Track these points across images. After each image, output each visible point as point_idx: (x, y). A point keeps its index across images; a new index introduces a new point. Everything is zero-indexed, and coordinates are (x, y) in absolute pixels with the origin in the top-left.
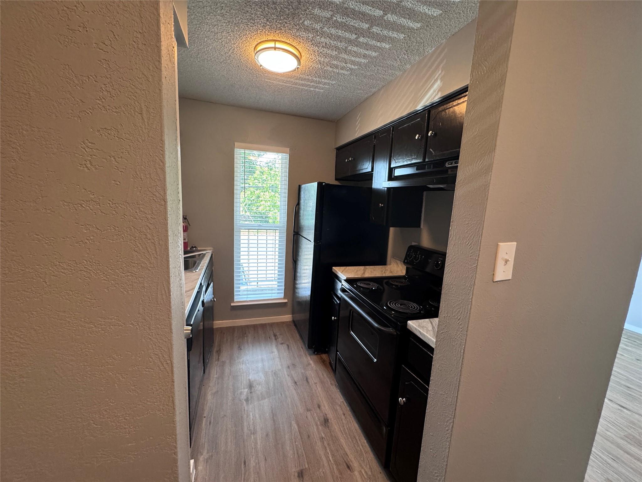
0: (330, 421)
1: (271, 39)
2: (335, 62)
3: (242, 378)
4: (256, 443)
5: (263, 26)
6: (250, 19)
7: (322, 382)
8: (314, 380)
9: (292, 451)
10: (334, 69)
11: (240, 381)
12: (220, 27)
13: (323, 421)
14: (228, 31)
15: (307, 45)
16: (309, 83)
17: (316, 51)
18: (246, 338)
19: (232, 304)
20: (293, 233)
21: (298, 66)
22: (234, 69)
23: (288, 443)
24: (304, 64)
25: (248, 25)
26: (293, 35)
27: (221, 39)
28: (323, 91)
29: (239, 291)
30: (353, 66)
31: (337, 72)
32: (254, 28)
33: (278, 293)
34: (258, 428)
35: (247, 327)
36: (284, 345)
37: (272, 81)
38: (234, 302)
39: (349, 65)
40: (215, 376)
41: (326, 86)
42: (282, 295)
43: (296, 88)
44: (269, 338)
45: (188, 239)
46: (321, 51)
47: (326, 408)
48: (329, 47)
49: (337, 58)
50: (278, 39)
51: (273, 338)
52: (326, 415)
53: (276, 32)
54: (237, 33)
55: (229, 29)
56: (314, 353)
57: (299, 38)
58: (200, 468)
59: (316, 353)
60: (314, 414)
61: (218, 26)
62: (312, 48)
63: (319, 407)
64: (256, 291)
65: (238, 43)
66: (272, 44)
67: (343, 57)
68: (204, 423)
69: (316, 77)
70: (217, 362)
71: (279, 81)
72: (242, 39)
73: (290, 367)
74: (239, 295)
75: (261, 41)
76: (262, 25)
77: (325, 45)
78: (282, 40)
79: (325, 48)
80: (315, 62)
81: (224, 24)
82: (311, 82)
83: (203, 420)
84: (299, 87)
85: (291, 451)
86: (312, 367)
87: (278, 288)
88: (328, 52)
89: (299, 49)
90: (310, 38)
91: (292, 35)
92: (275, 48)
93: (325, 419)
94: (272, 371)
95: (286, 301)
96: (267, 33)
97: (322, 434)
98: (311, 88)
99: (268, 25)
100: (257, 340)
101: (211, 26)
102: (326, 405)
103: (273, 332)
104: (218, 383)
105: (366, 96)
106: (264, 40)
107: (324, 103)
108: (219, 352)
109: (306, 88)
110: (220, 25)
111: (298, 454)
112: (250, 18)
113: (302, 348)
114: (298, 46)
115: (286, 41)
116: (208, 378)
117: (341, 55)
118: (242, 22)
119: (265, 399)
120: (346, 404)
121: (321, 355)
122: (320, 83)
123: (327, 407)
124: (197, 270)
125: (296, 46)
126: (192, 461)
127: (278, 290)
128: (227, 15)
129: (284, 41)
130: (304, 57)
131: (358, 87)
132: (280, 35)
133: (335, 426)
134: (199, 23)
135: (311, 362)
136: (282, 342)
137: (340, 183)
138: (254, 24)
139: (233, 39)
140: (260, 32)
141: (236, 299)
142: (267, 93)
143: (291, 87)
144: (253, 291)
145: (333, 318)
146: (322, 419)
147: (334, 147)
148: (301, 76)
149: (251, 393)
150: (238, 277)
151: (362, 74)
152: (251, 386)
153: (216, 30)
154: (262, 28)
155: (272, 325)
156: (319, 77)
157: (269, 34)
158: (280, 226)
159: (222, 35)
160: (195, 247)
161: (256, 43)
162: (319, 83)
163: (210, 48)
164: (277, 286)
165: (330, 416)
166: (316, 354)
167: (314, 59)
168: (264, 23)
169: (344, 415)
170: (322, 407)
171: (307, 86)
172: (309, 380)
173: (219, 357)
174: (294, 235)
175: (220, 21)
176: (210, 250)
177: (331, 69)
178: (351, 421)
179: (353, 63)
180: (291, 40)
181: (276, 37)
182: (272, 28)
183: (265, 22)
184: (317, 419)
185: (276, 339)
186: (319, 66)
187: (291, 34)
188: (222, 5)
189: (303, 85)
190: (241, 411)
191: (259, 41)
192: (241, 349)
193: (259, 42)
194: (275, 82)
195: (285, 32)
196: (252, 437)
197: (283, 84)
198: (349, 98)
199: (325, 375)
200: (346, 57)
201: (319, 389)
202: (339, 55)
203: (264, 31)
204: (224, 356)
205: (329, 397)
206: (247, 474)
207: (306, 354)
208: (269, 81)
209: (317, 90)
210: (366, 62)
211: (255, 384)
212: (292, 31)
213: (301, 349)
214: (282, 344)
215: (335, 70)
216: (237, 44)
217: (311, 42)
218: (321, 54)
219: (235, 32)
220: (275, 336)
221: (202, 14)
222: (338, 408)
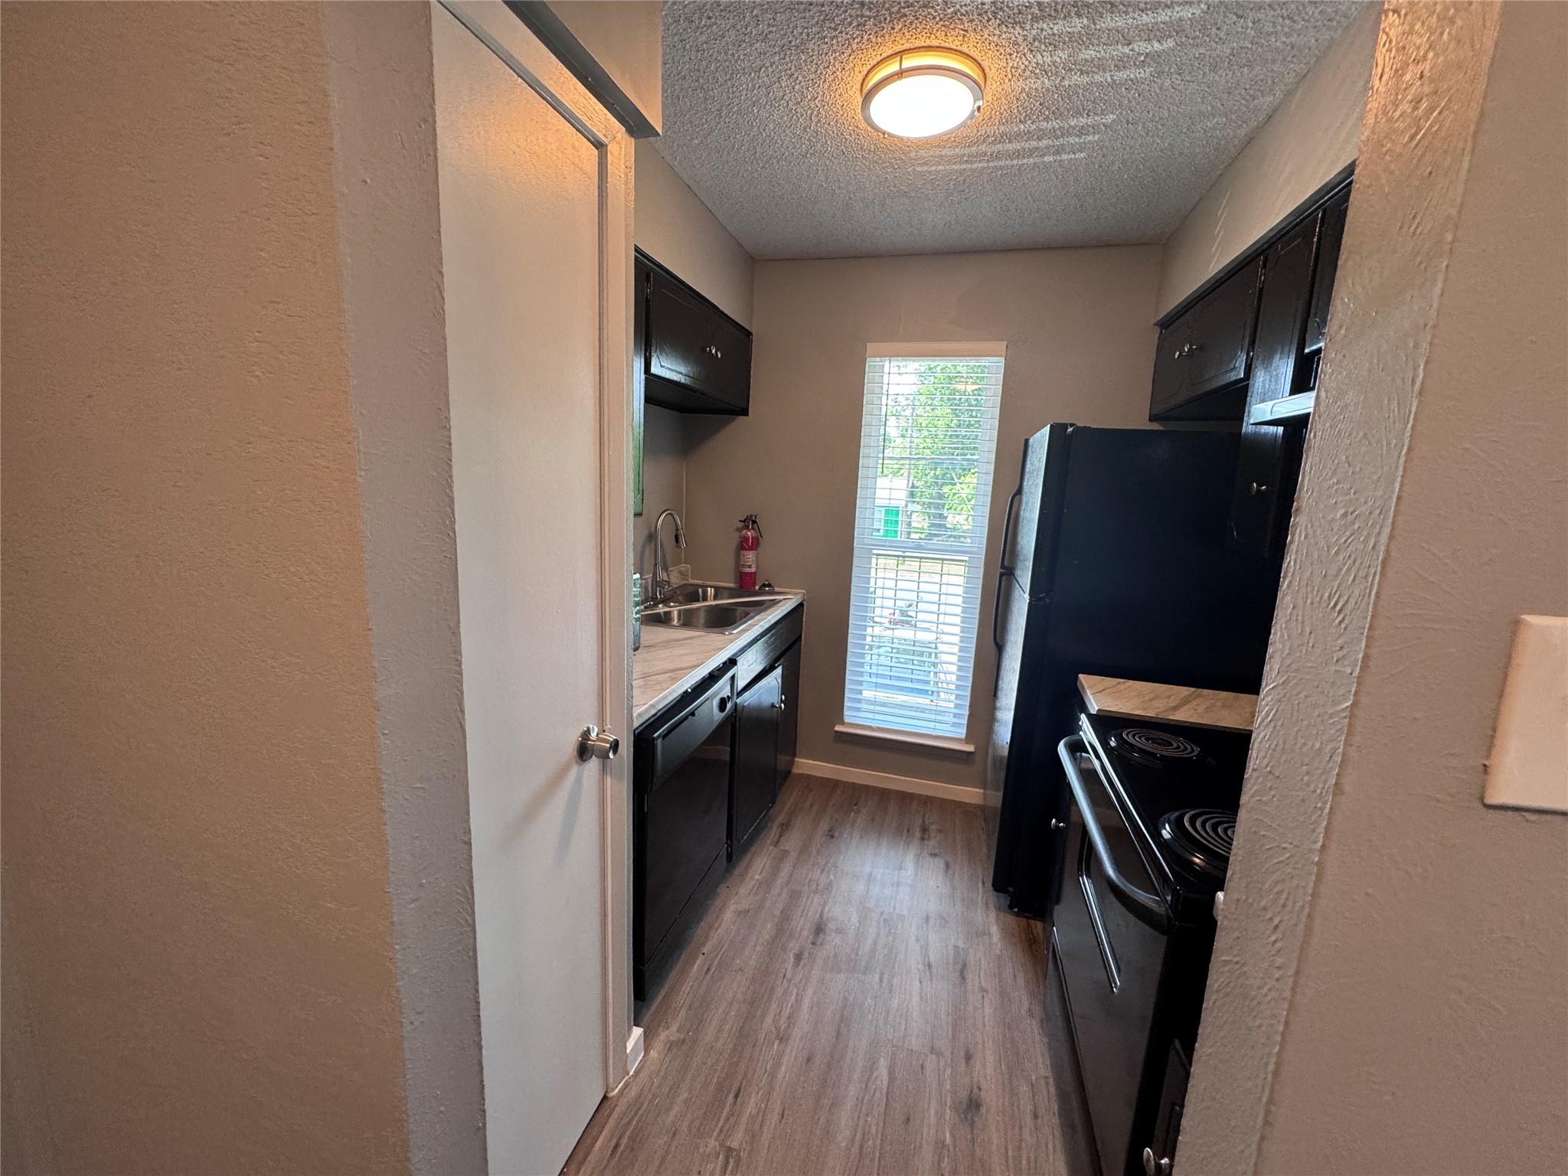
0: (983, 1110)
1: (890, 52)
2: (1090, 53)
3: (808, 903)
4: (777, 1065)
5: (859, 25)
6: (824, 21)
7: (1003, 994)
8: (983, 980)
9: (851, 1132)
10: (1096, 77)
11: (802, 908)
12: (770, 70)
13: (965, 1101)
14: (789, 72)
15: (986, 32)
16: (1035, 143)
17: (1020, 40)
18: (852, 814)
19: (838, 728)
20: (1000, 570)
21: (980, 103)
22: (836, 161)
23: (849, 1105)
24: (1000, 90)
25: (825, 37)
26: (941, 20)
27: (783, 96)
28: (1083, 155)
29: (859, 701)
30: (1156, 45)
31: (1109, 80)
32: (840, 39)
33: (954, 725)
34: (797, 1033)
35: (867, 789)
36: (936, 860)
37: (934, 168)
38: (843, 723)
39: (1141, 46)
40: (757, 877)
41: (1090, 138)
42: (962, 733)
43: (1002, 168)
44: (908, 831)
45: (757, 567)
46: (1034, 32)
47: (987, 1071)
48: (1053, 13)
49: (1086, 38)
50: (907, 46)
51: (918, 834)
52: (980, 1089)
53: (893, 29)
54: (809, 70)
55: (789, 65)
56: (1011, 907)
57: (959, 19)
58: (653, 1053)
59: (1016, 910)
60: (945, 1069)
61: (767, 68)
62: (1004, 36)
63: (968, 1057)
64: (923, 710)
65: (821, 93)
66: (893, 67)
67: (1112, 25)
68: (696, 967)
69: (1047, 119)
70: (771, 848)
71: (949, 162)
72: (825, 81)
73: (932, 921)
74: (859, 710)
75: (869, 67)
76: (855, 24)
77: (1040, 10)
78: (918, 44)
79: (1043, 18)
80: (1028, 73)
81: (777, 58)
82: (1039, 139)
83: (696, 958)
84: (1009, 162)
85: (848, 1132)
86: (990, 944)
87: (956, 711)
88: (1056, 27)
89: (972, 53)
90: (986, 7)
91: (938, 19)
92: (901, 74)
93: (970, 1100)
94: (882, 914)
95: (970, 748)
96: (874, 40)
97: (948, 1134)
98: (1044, 155)
99: (870, 18)
100: (877, 827)
101: (753, 75)
102: (991, 1059)
103: (924, 822)
104: (756, 894)
105: (1243, 132)
106: (875, 62)
107: (1101, 190)
108: (785, 827)
109: (1031, 160)
110: (768, 64)
111: (861, 1147)
112: (822, 18)
113: (983, 883)
114: (965, 46)
115: (928, 43)
116: (742, 876)
117: (1101, 25)
118: (808, 36)
119: (840, 971)
120: (1052, 1090)
121: (1032, 922)
122: (1065, 133)
123: (990, 1071)
124: (735, 632)
125: (959, 48)
126: (637, 1032)
127: (955, 715)
128: (771, 32)
129: (923, 44)
130: (993, 70)
131: (1203, 108)
132: (907, 34)
133: (993, 1133)
134: (728, 77)
135: (994, 930)
136: (937, 851)
137: (1164, 426)
138: (835, 30)
139: (807, 88)
140: (858, 43)
141: (849, 716)
142: (931, 203)
143: (988, 168)
144: (917, 709)
145: (1054, 820)
146: (963, 1095)
147: (1153, 321)
148: (1002, 128)
149: (813, 943)
150: (855, 666)
151: (1200, 58)
152: (819, 929)
153: (765, 79)
154: (858, 33)
155: (927, 801)
156: (1058, 114)
157: (879, 40)
158: (972, 549)
159: (781, 87)
160: (769, 585)
161: (860, 77)
162: (1063, 135)
163: (771, 126)
164: (952, 705)
165: (991, 1097)
166: (1017, 915)
167: (1023, 67)
168: (857, 15)
169: (1036, 1116)
170: (978, 1065)
171: (1031, 152)
172: (969, 976)
173: (781, 836)
174: (1001, 575)
175: (765, 54)
176: (796, 594)
177: (1086, 79)
178: (1050, 1147)
179: (1150, 33)
180: (938, 34)
181: (901, 42)
182: (880, 22)
183: (859, 12)
184: (948, 1087)
185: (922, 839)
186: (1046, 81)
187: (934, 18)
188: (754, 14)
189: (1018, 154)
190: (777, 976)
191: (865, 69)
192: (832, 837)
193: (865, 73)
194: (940, 168)
195: (917, 19)
196: (775, 1047)
197: (964, 166)
198: (1181, 153)
199: (1021, 981)
200: (1119, 22)
201: (988, 1011)
202: (1095, 24)
203: (866, 37)
204: (792, 841)
205: (1009, 1046)
206: (732, 1120)
207: (987, 904)
208: (926, 168)
209: (1065, 157)
210: (1198, 12)
211: (831, 926)
212: (933, 7)
213: (980, 884)
214: (934, 855)
215: (1098, 78)
216: (820, 98)
217: (996, 19)
218: (1036, 44)
219: (805, 68)
220: (924, 830)
221: (726, 53)
222: (1024, 1088)
